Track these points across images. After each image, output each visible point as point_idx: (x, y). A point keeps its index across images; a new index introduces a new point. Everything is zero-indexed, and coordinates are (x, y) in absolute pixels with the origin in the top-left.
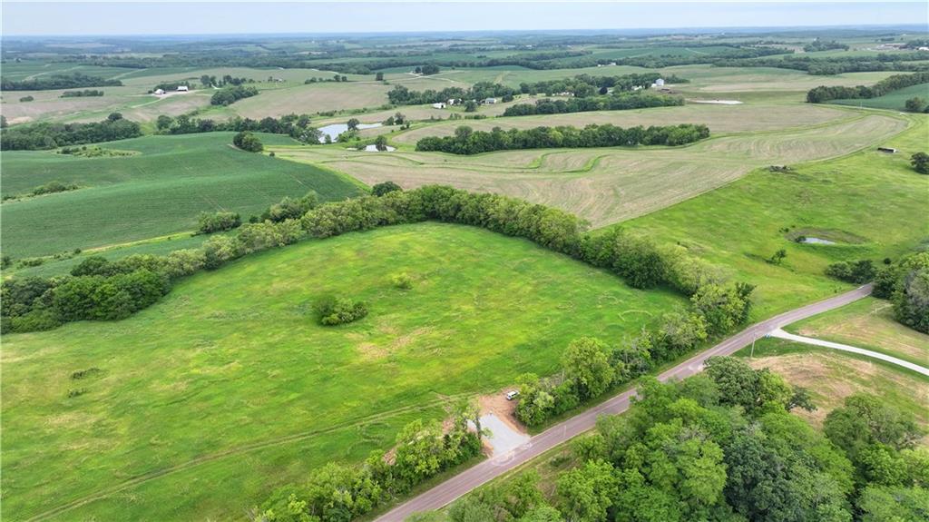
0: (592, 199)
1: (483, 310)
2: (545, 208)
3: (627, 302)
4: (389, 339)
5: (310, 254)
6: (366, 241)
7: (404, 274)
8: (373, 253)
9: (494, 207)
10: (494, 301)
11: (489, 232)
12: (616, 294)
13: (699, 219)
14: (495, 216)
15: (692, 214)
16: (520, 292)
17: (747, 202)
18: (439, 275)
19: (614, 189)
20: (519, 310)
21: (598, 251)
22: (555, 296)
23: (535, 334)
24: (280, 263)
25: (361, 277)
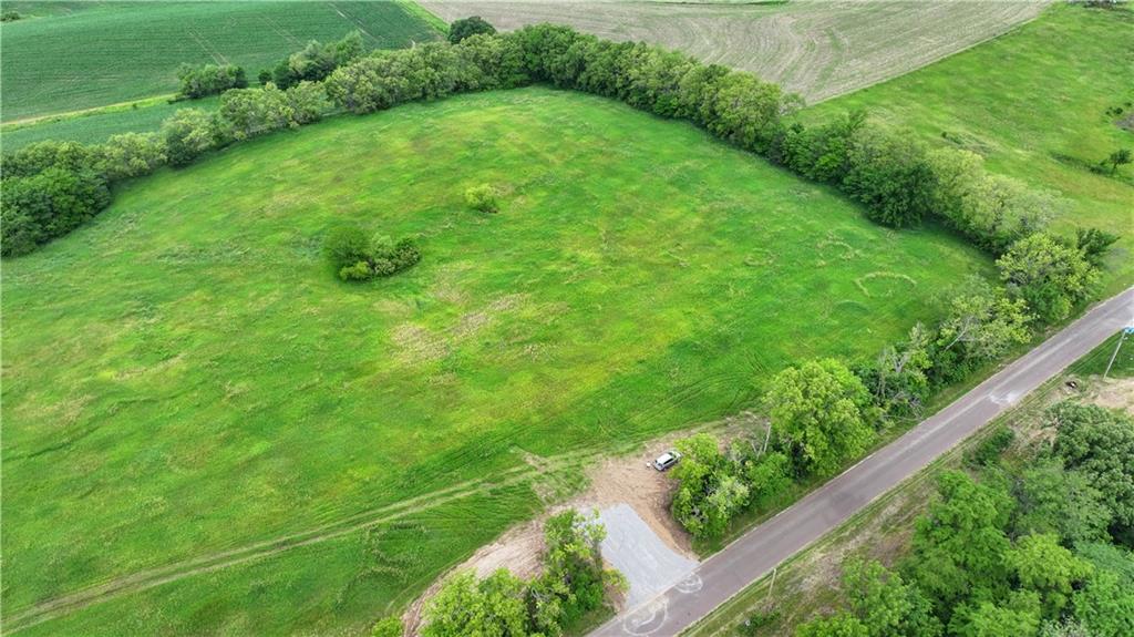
0: (796, 54)
1: (615, 263)
2: (726, 72)
3: (868, 255)
4: (450, 314)
5: (338, 142)
6: (431, 120)
7: (485, 187)
8: (438, 143)
9: (638, 68)
10: (634, 243)
11: (628, 109)
12: (849, 237)
13: (973, 90)
14: (640, 83)
15: (962, 82)
16: (680, 229)
17: (1048, 61)
18: (545, 188)
19: (832, 35)
20: (676, 264)
21: (817, 154)
22: (740, 238)
23: (707, 322)
24: (287, 157)
25: (416, 188)
